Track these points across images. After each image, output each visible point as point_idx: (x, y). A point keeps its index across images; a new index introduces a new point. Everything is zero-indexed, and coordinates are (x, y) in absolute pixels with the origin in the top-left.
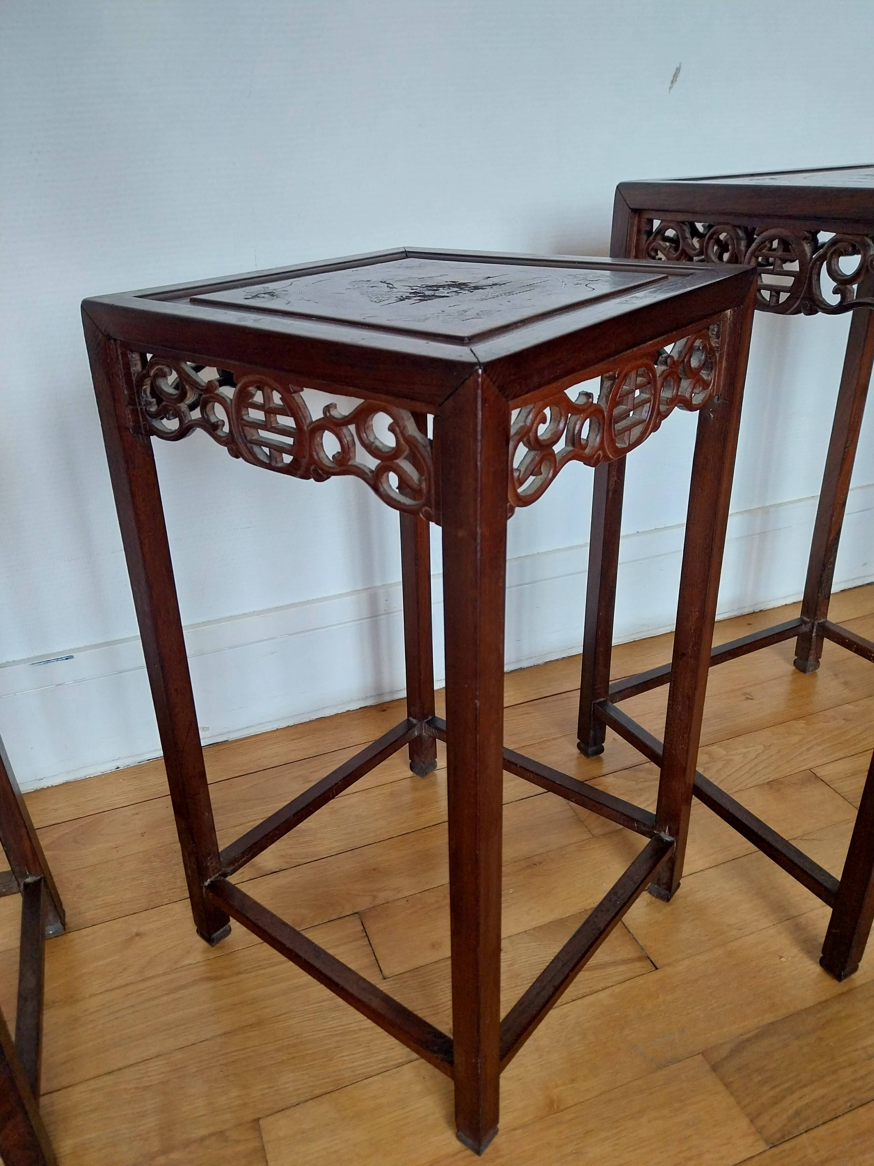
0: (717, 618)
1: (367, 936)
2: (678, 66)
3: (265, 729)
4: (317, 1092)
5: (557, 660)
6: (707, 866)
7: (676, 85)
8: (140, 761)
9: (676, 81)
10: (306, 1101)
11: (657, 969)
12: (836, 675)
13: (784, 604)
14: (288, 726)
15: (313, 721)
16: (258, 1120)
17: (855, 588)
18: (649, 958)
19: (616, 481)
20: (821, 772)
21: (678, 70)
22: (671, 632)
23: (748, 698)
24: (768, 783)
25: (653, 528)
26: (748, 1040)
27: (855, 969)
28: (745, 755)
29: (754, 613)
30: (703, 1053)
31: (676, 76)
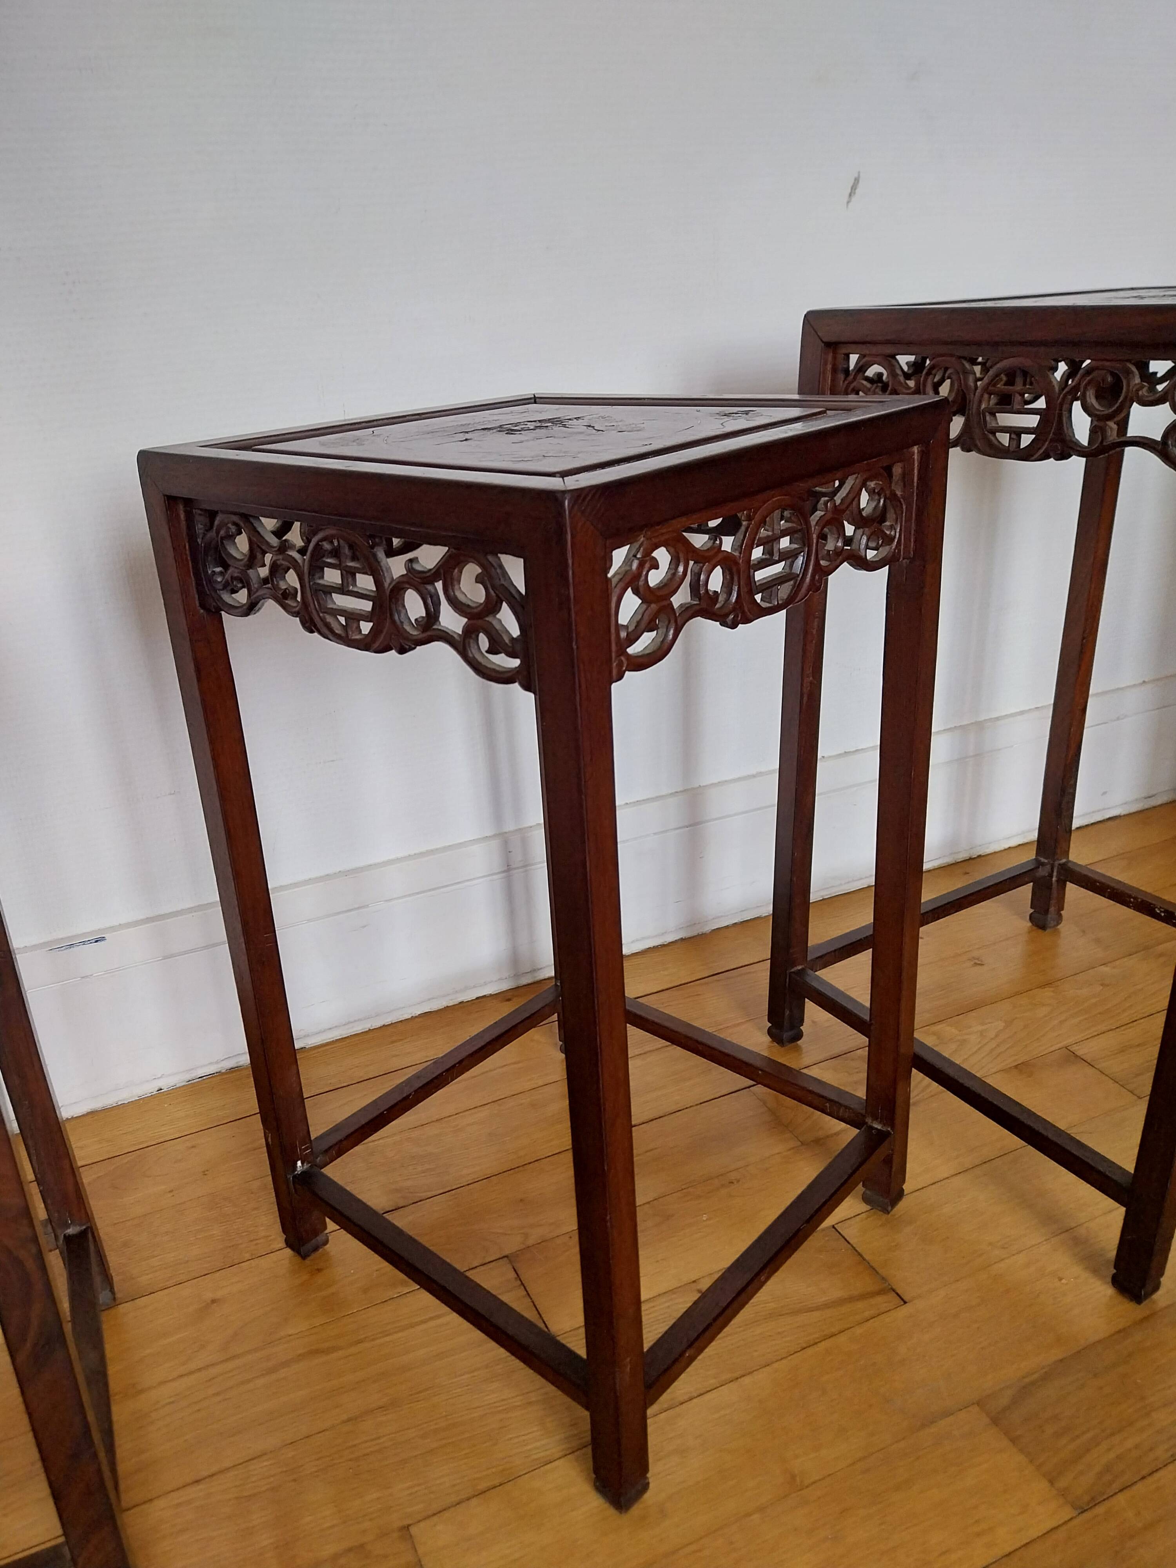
0: (926, 867)
1: (522, 1284)
2: (856, 175)
3: (355, 1029)
4: (483, 1486)
5: (727, 927)
6: (953, 1172)
7: (854, 199)
8: (190, 1079)
9: (855, 193)
10: (468, 1499)
11: (905, 1302)
12: (1084, 932)
13: (1007, 846)
14: (384, 1026)
15: (416, 1017)
16: (408, 1527)
17: (1092, 824)
18: (894, 1290)
19: (811, 683)
20: (1081, 1051)
21: (857, 180)
22: (869, 887)
23: (976, 964)
24: (1016, 1067)
25: (842, 752)
26: (1033, 1383)
27: (1157, 1288)
28: (982, 1033)
29: (971, 859)
30: (978, 1404)
31: (854, 188)
